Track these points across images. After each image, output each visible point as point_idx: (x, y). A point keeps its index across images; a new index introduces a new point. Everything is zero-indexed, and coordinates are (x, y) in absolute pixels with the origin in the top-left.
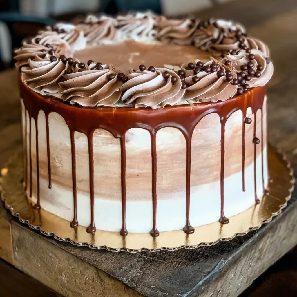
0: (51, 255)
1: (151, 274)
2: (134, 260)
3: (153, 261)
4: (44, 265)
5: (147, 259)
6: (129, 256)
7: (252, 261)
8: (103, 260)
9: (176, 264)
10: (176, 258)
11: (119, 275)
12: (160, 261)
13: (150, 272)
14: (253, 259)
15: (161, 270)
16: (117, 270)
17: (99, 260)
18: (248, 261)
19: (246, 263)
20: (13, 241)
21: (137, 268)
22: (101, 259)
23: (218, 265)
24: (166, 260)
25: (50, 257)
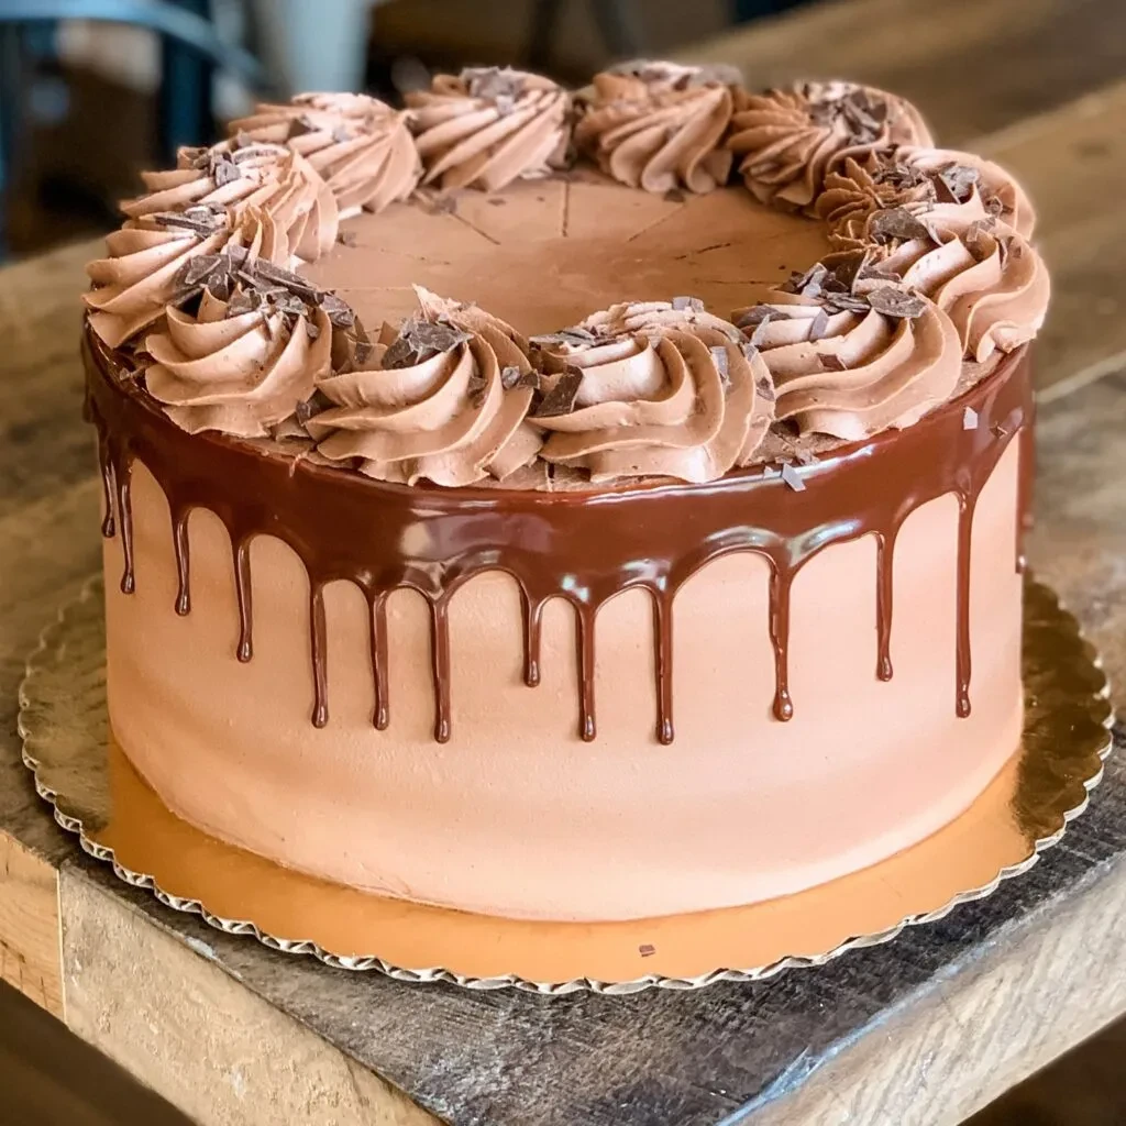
0: (194, 995)
1: (540, 1090)
2: (487, 1034)
3: (554, 1042)
4: (169, 1030)
5: (534, 1035)
6: (469, 1020)
7: (931, 1063)
8: (374, 1028)
9: (635, 1060)
10: (637, 1037)
11: (424, 1085)
12: (579, 1044)
13: (535, 1083)
14: (934, 1058)
15: (578, 1078)
16: (419, 1068)
17: (359, 1029)
18: (914, 1063)
19: (904, 1072)
20: (64, 934)
21: (492, 1064)
22: (370, 1024)
23: (786, 1074)
24: (601, 1042)
25: (194, 1003)
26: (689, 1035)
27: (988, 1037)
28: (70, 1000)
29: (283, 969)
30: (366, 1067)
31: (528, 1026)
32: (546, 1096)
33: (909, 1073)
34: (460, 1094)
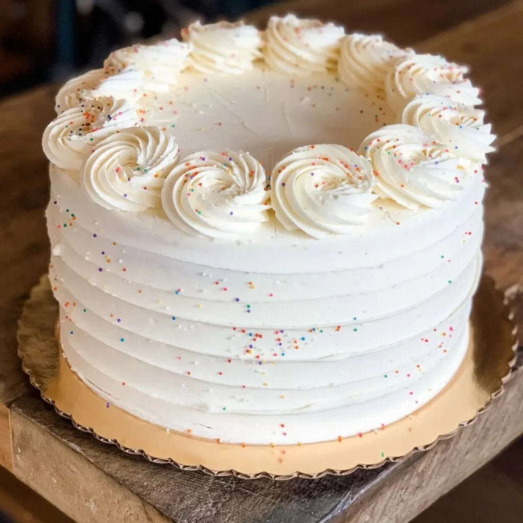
0: (72, 467)
1: (229, 515)
2: (205, 487)
3: (235, 491)
4: (61, 481)
5: (226, 487)
6: (197, 480)
7: (405, 491)
8: (154, 485)
9: (273, 498)
10: (273, 487)
11: (177, 513)
12: (247, 491)
13: (228, 511)
14: (406, 489)
15: (247, 508)
16: (175, 505)
17: (147, 486)
18: (398, 492)
19: (393, 497)
20: (13, 437)
21: (208, 502)
22: (152, 483)
23: (341, 503)
24: (257, 490)
25: (72, 471)
26: (297, 486)
27: (430, 477)
28: (17, 465)
29: (112, 458)
30: (151, 504)
31: (223, 483)
32: (232, 517)
33: (396, 497)
34: (194, 517)
